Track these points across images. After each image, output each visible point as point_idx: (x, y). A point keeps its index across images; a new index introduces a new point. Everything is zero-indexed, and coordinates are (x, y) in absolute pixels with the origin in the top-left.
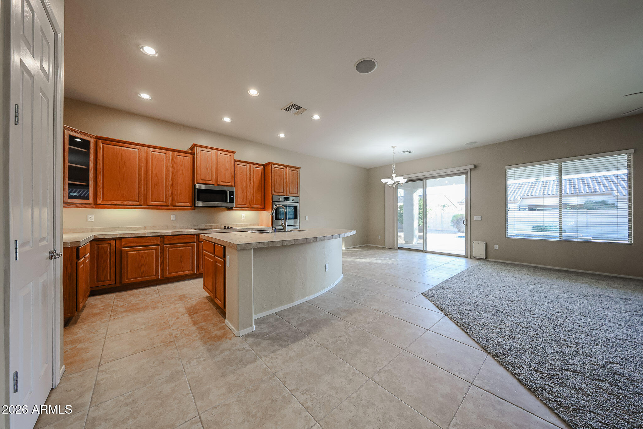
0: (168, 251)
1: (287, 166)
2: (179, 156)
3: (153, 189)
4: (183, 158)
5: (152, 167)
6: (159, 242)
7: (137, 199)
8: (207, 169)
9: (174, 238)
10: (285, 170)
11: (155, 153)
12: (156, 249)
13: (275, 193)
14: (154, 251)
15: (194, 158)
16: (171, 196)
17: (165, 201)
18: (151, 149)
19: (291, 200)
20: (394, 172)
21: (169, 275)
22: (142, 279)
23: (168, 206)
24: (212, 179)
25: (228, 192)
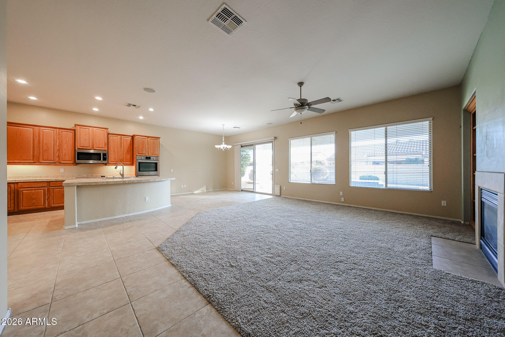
0: (53, 191)
1: (148, 137)
2: (64, 132)
3: (44, 153)
4: (67, 133)
5: (43, 139)
6: (46, 185)
7: (32, 159)
8: (85, 140)
9: (57, 183)
10: (146, 140)
11: (45, 130)
12: (44, 190)
13: (138, 155)
14: (42, 190)
15: (75, 133)
16: (58, 157)
17: (53, 160)
18: (42, 128)
19: (152, 159)
20: (223, 141)
21: (53, 205)
22: (34, 207)
23: (56, 163)
24: (89, 146)
25: (102, 154)
